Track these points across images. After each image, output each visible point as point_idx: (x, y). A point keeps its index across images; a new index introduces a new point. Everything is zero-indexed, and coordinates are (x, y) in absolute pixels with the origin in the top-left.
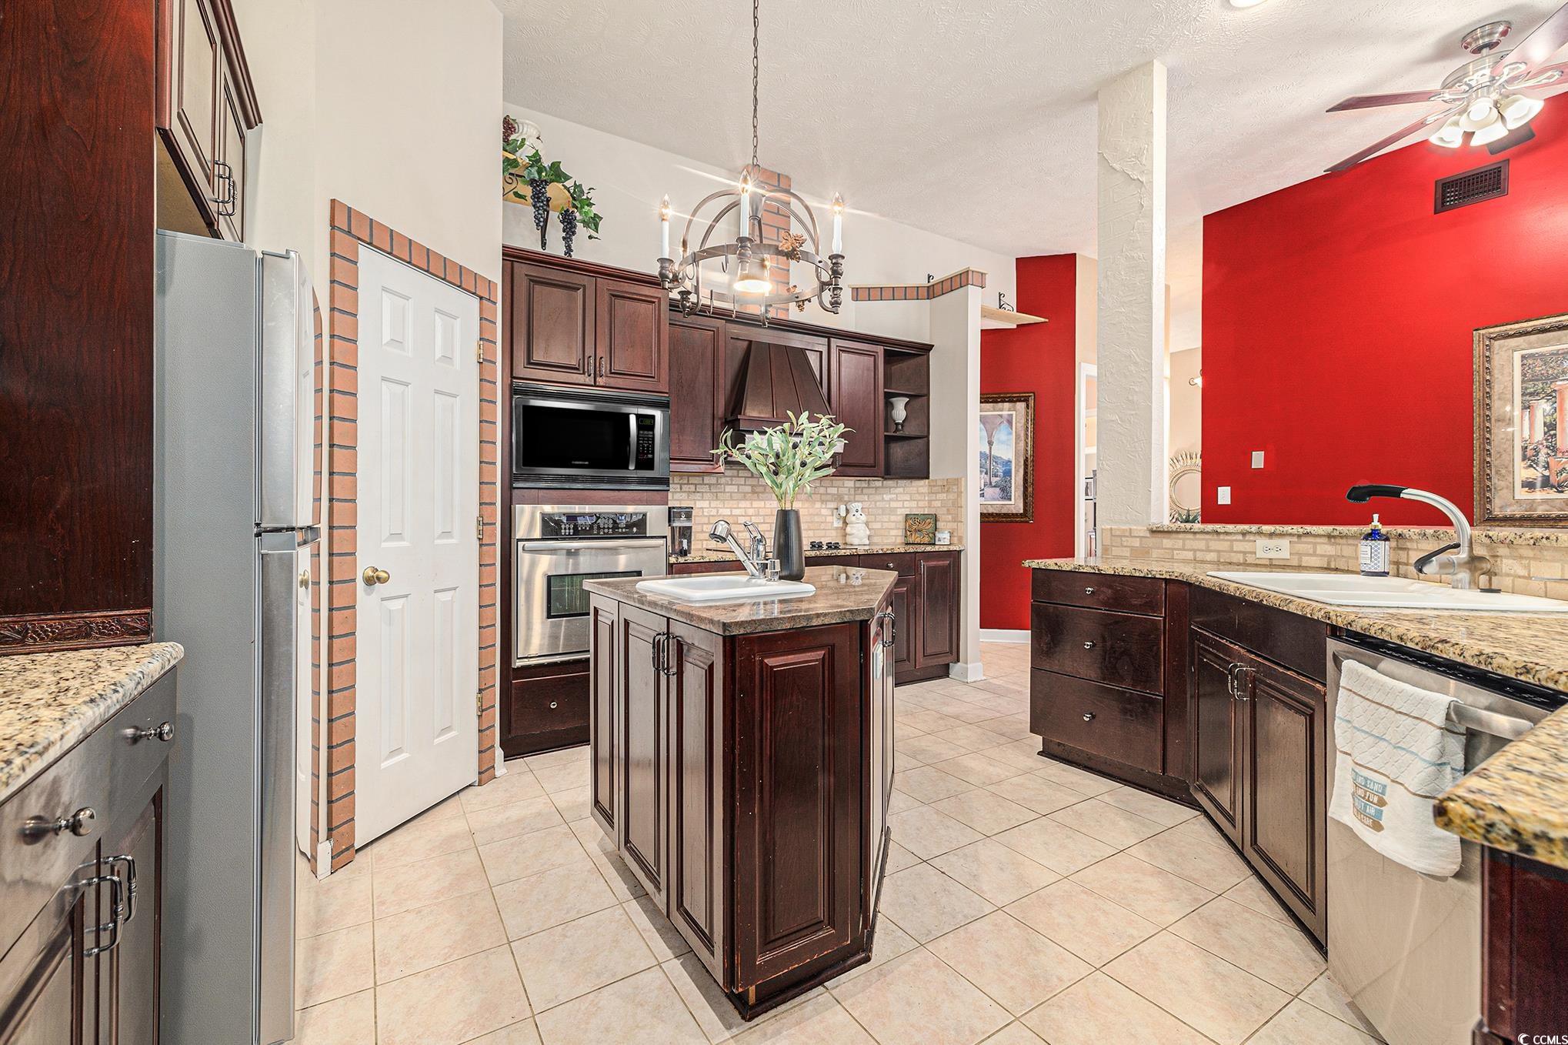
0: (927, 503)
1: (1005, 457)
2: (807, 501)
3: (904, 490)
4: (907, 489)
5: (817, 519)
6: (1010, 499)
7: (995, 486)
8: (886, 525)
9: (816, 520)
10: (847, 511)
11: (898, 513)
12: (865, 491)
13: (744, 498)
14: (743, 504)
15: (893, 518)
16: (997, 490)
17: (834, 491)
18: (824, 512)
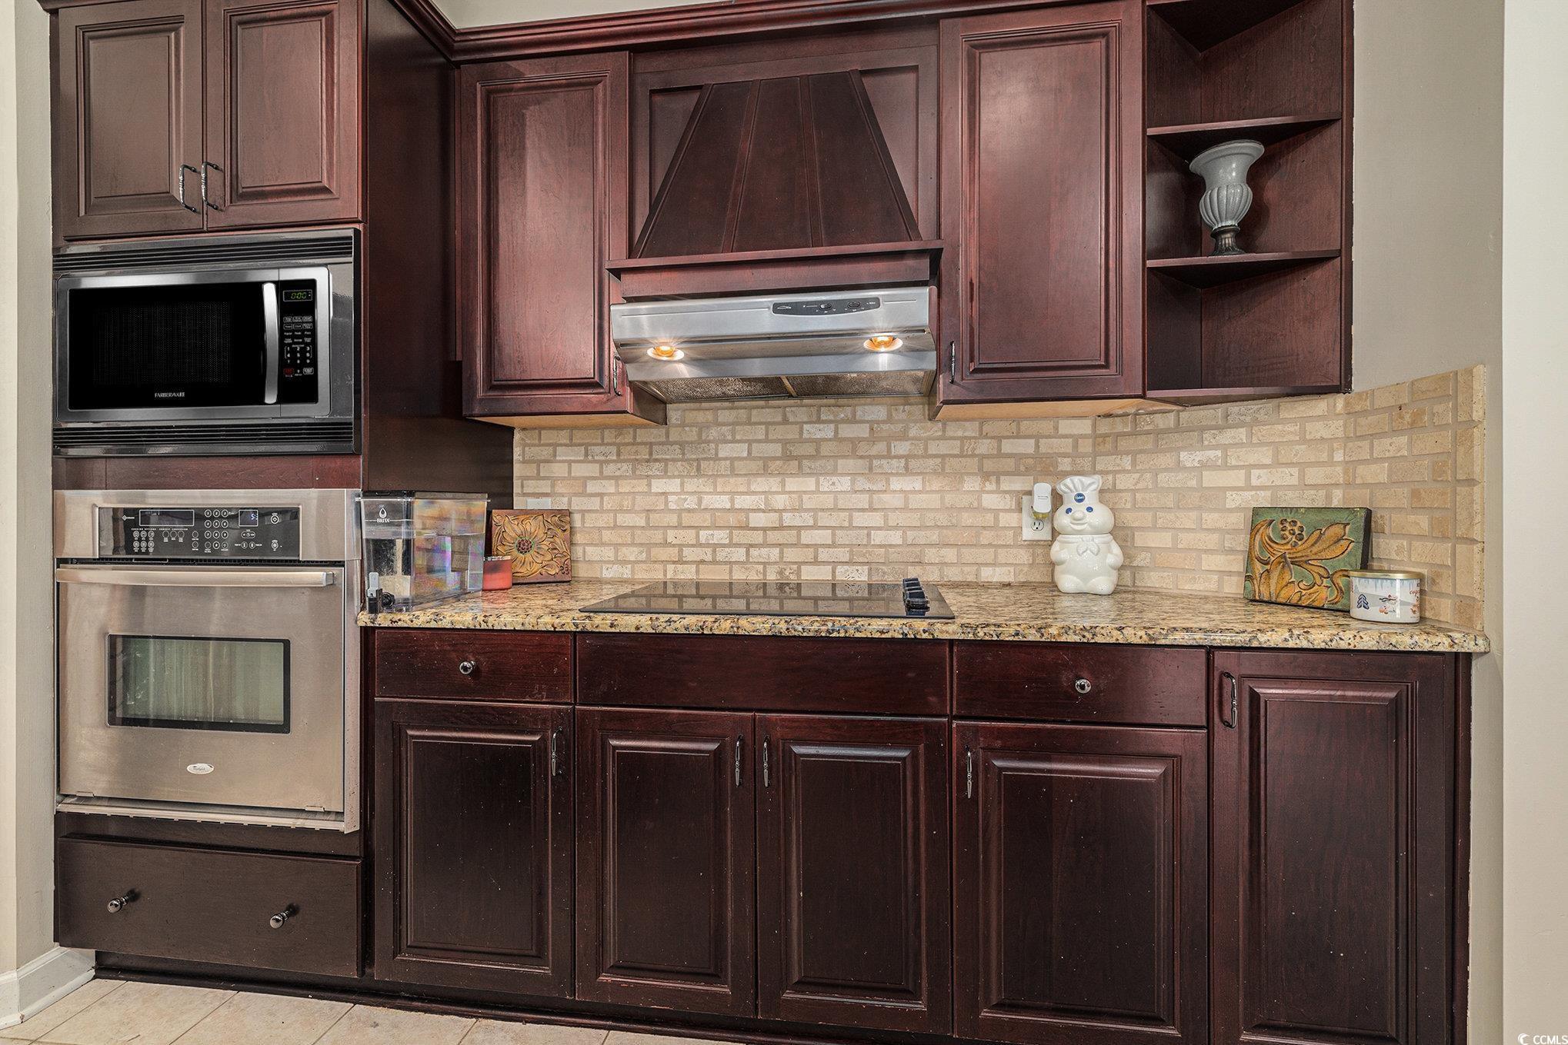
0: (1339, 469)
2: (935, 472)
3: (1250, 435)
4: (1262, 432)
5: (967, 519)
8: (1186, 540)
9: (969, 522)
10: (1057, 499)
11: (1230, 504)
12: (1123, 444)
13: (765, 472)
14: (760, 484)
15: (1211, 519)
18: (990, 501)
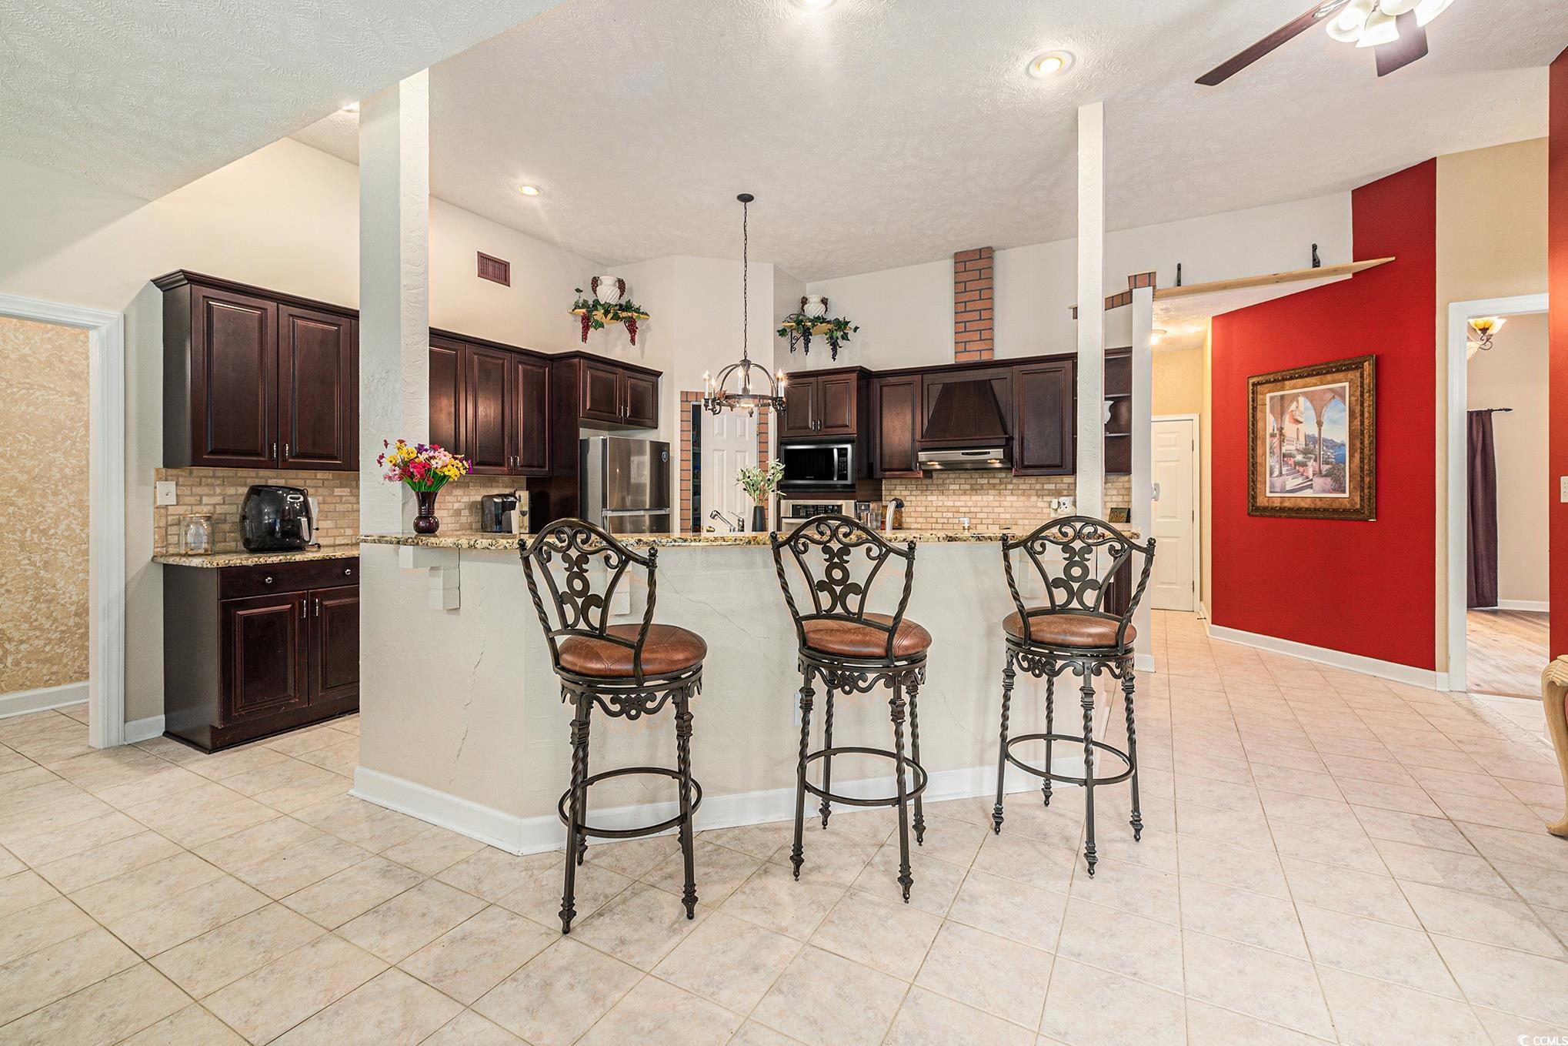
1: (1338, 441)
2: (1021, 495)
3: (1112, 485)
4: (1115, 485)
5: (1032, 510)
6: (1344, 492)
7: (1325, 476)
16: (1329, 480)
17: (1052, 486)
18: (1040, 504)
